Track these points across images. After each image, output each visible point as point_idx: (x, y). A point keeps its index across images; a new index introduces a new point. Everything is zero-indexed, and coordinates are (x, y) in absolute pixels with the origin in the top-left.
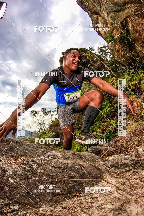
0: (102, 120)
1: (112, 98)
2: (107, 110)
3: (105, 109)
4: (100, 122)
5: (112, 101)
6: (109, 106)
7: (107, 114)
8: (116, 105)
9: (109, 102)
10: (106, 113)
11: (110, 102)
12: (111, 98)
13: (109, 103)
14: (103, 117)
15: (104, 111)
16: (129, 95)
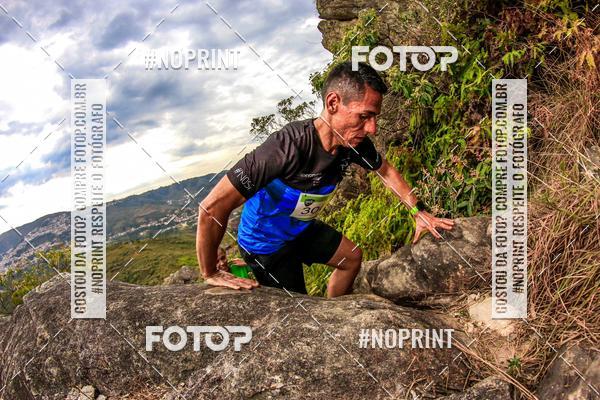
0: (462, 114)
1: (490, 31)
2: (475, 76)
3: (469, 75)
4: (457, 122)
5: (488, 38)
6: (482, 59)
7: (477, 92)
8: (507, 56)
9: (477, 44)
10: (476, 89)
11: (482, 44)
12: (483, 31)
13: (480, 49)
14: (466, 105)
15: (467, 83)
16: (554, 12)
